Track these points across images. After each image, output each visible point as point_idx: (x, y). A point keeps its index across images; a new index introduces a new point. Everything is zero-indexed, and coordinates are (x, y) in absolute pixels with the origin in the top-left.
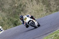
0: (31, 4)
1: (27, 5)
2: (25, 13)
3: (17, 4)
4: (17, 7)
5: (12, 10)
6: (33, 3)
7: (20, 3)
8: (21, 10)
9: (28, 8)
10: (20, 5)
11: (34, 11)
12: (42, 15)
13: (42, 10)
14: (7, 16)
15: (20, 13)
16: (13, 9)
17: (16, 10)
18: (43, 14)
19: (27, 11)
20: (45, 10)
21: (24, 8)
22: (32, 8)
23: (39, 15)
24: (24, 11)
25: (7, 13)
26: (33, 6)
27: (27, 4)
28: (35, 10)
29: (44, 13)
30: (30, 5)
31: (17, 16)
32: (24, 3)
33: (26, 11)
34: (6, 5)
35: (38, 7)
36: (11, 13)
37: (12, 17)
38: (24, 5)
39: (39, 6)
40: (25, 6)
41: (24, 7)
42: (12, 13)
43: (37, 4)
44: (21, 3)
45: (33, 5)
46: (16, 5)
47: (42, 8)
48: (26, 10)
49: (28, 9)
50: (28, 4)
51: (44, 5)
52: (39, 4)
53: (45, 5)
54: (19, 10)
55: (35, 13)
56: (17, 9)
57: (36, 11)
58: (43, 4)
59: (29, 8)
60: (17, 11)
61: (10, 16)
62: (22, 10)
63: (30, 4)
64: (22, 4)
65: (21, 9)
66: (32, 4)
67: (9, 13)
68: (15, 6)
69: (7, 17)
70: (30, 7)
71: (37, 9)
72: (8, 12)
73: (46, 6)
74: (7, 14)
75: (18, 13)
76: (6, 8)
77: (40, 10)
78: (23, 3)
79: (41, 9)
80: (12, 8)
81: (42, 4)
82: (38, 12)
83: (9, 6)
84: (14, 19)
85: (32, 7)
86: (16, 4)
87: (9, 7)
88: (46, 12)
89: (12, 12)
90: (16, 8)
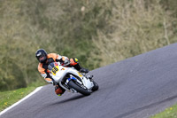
0: (127, 6)
1: (114, 10)
2: (109, 34)
3: (86, 7)
4: (86, 14)
5: (70, 23)
6: (134, 5)
7: (94, 4)
8: (97, 26)
9: (117, 18)
10: (96, 11)
11: (136, 29)
12: (159, 41)
13: (160, 25)
14: (54, 40)
15: (95, 32)
16: (73, 21)
17: (83, 23)
18: (164, 39)
19: (116, 28)
20: (170, 25)
21: (106, 18)
22: (130, 21)
23: (150, 42)
24: (106, 28)
25: (55, 33)
26: (135, 15)
27: (117, 8)
28: (138, 26)
29: (166, 37)
30: (125, 11)
31: (86, 44)
32: (108, 5)
33: (112, 26)
34: (52, 8)
35: (149, 17)
36: (66, 33)
37: (70, 45)
38: (106, 11)
39: (152, 14)
40: (110, 12)
41: (108, 15)
42: (69, 34)
43: (146, 7)
44: (96, 4)
45: (134, 12)
46: (83, 9)
47: (160, 19)
48: (113, 24)
49: (119, 21)
50: (119, 7)
51: (166, 9)
52: (153, 9)
53: (169, 13)
54: (92, 25)
55: (138, 33)
56: (84, 20)
57: (141, 30)
58: (163, 7)
59: (122, 19)
60: (86, 27)
61: (65, 43)
62: (101, 26)
63: (124, 6)
64: (101, 8)
65: (97, 21)
66: (131, 6)
67: (62, 33)
68: (80, 13)
69: (54, 45)
70: (123, 16)
71: (146, 22)
72: (57, 30)
73: (172, 15)
74: (56, 35)
75: (88, 32)
76: (53, 18)
77: (153, 26)
78: (104, 4)
79: (157, 22)
80: (69, 18)
81: (159, 7)
82: (148, 32)
83: (63, 13)
84: (75, 52)
85: (132, 15)
86: (82, 5)
87: (63, 16)
88: (171, 33)
89: (71, 30)
90: (82, 18)
